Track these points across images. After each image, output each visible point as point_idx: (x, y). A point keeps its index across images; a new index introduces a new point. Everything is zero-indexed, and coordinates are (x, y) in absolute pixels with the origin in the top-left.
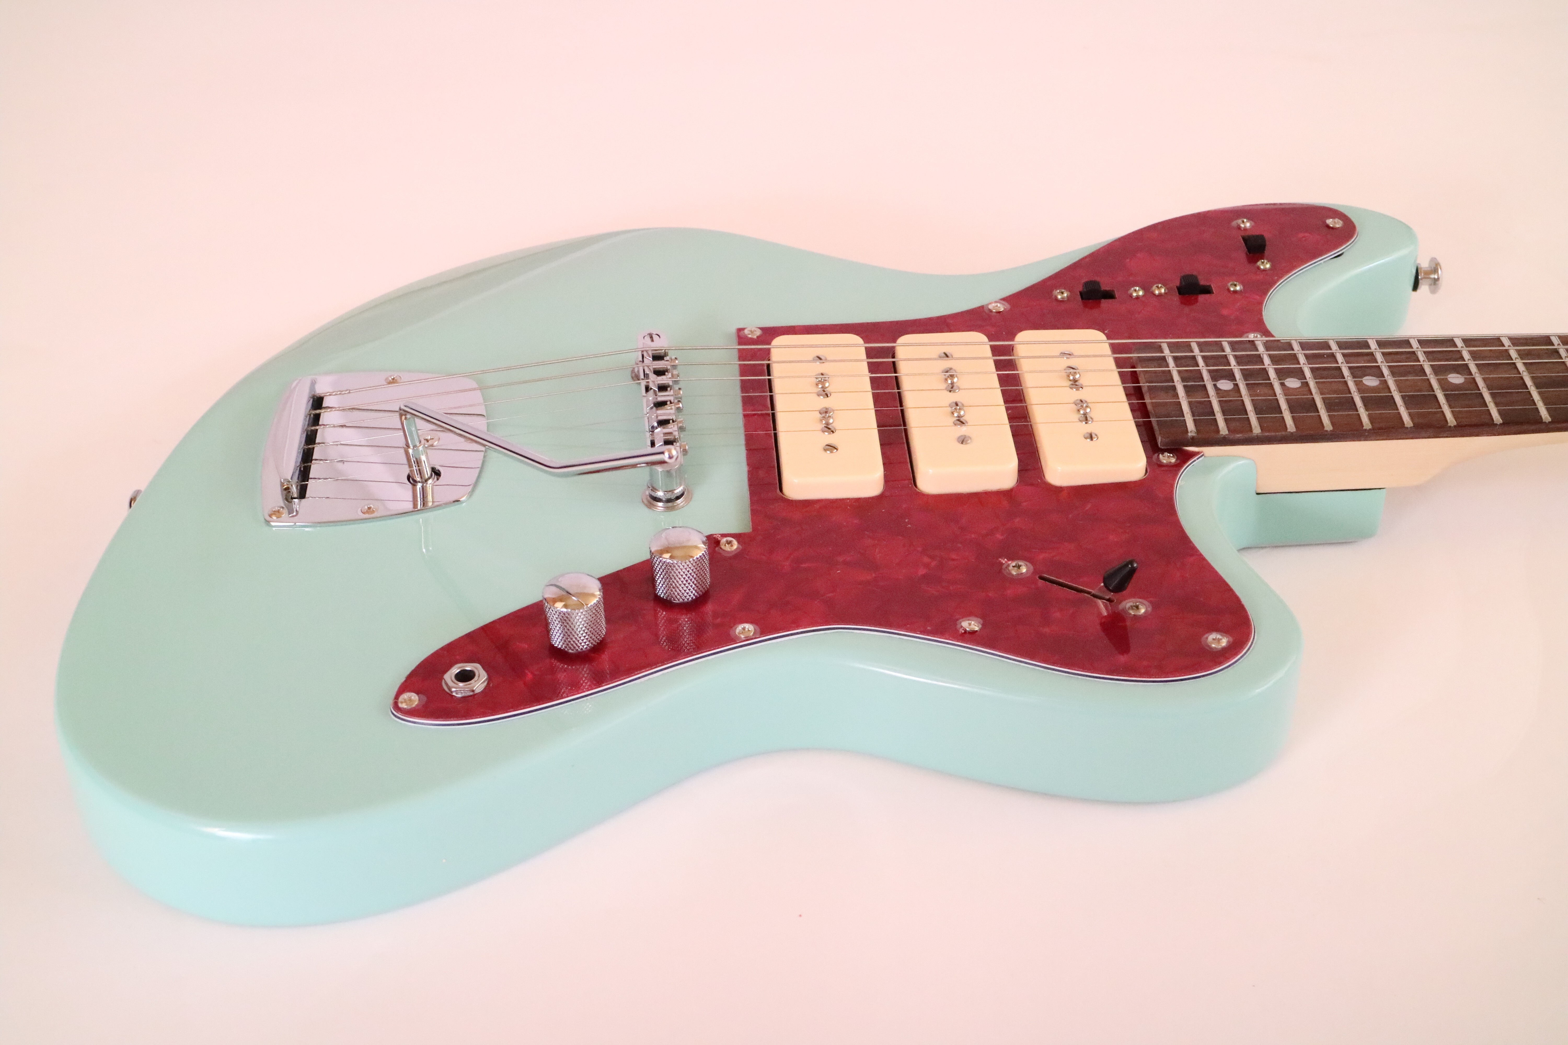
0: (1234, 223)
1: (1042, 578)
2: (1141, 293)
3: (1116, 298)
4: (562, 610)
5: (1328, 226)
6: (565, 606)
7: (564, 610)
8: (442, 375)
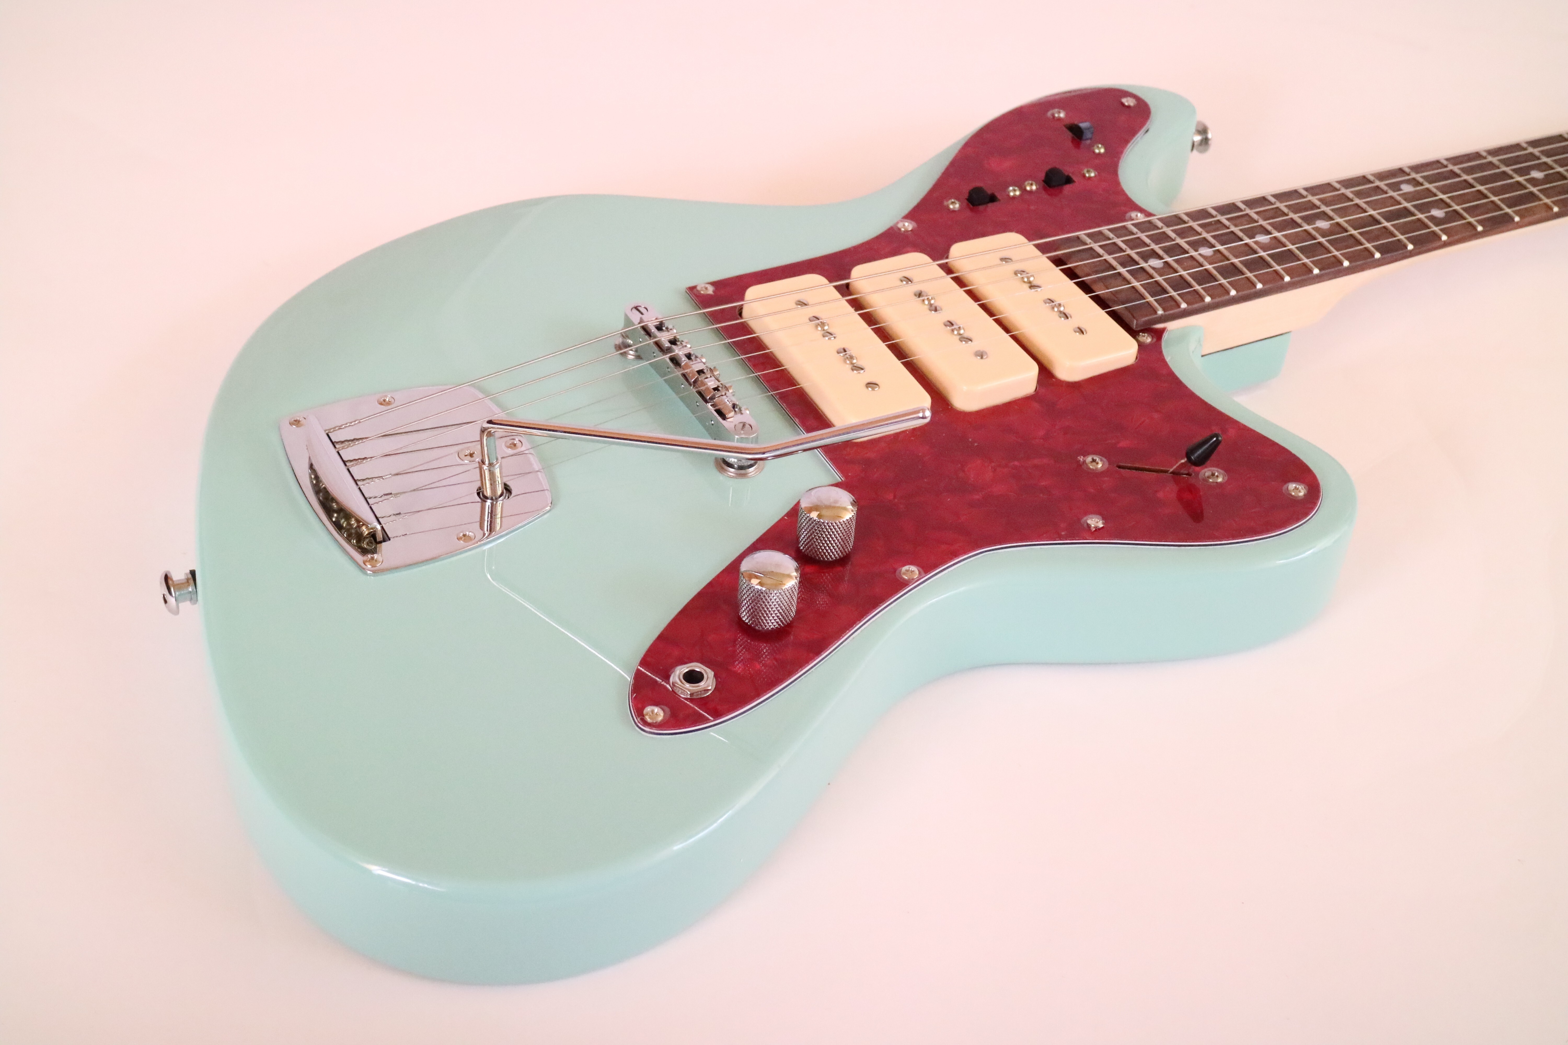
0: (1049, 114)
1: (1119, 467)
2: (1018, 193)
3: (999, 200)
4: (756, 587)
5: (1123, 104)
6: (760, 584)
7: (759, 587)
8: (452, 386)
